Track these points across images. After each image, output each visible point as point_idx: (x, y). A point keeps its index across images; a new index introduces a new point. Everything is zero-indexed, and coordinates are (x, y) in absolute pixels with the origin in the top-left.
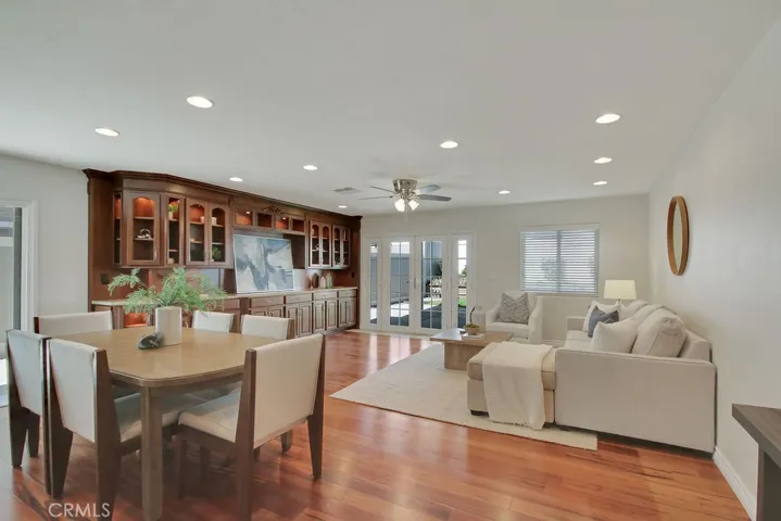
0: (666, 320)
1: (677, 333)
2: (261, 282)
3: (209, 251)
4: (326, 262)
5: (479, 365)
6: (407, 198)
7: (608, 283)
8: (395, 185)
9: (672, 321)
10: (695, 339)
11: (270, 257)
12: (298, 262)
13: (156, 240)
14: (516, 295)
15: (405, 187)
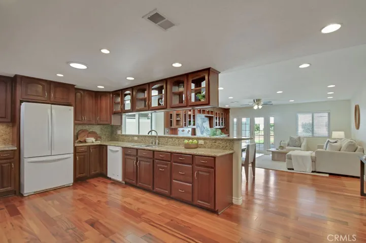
0: (350, 142)
1: (354, 145)
2: (202, 133)
3: (192, 122)
4: (219, 125)
5: (290, 155)
6: (258, 104)
7: (333, 132)
8: (254, 101)
9: (352, 142)
10: (359, 147)
11: (204, 124)
12: (211, 126)
13: (181, 120)
14: (295, 137)
15: (258, 101)
